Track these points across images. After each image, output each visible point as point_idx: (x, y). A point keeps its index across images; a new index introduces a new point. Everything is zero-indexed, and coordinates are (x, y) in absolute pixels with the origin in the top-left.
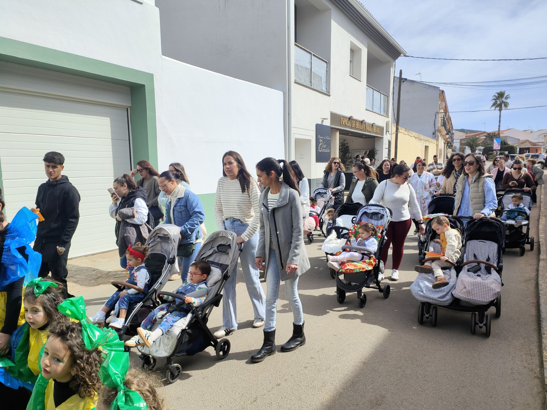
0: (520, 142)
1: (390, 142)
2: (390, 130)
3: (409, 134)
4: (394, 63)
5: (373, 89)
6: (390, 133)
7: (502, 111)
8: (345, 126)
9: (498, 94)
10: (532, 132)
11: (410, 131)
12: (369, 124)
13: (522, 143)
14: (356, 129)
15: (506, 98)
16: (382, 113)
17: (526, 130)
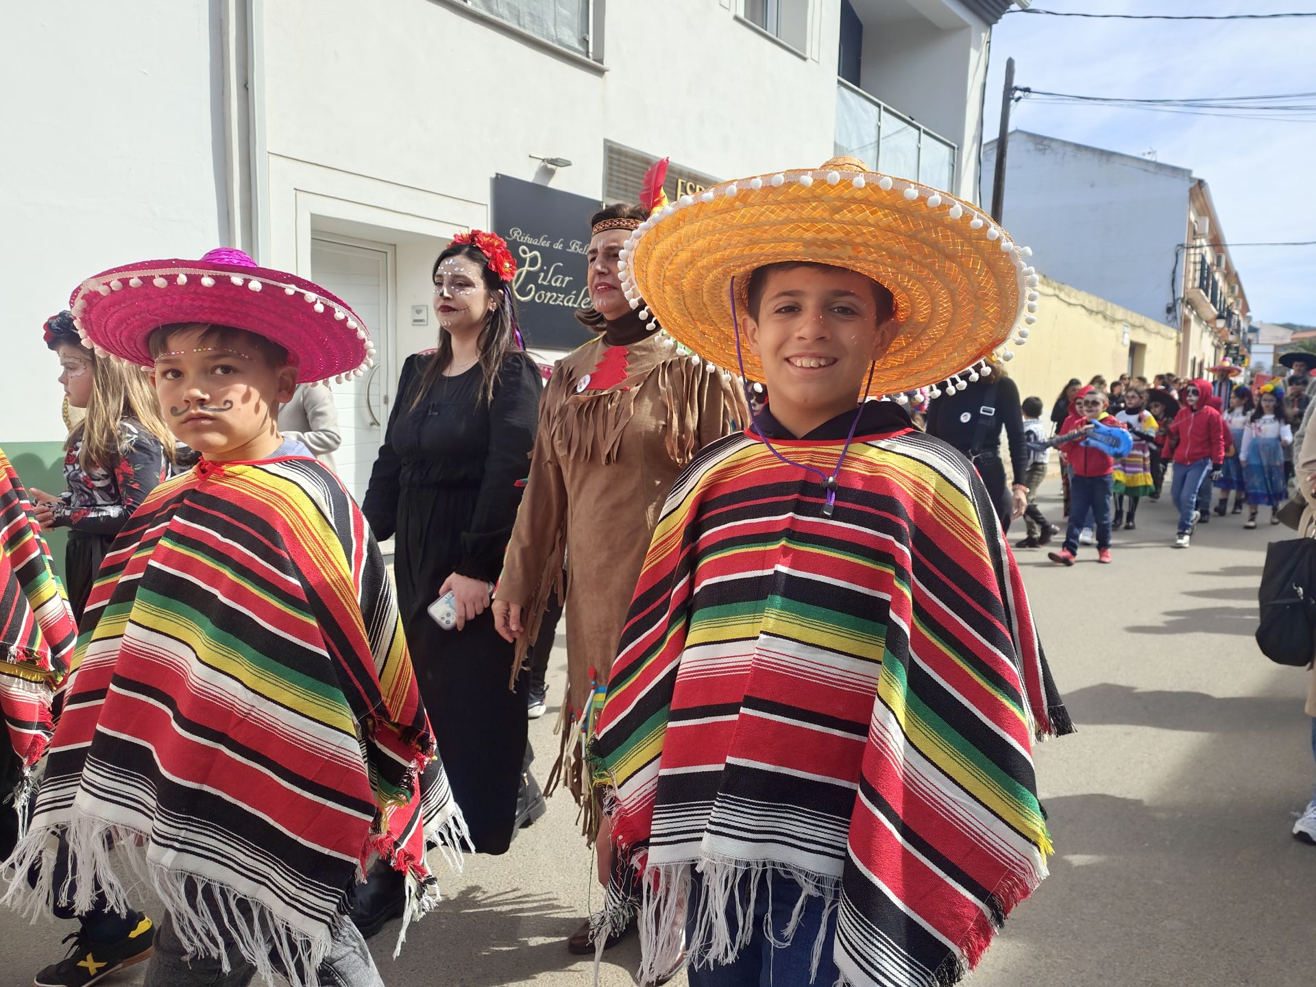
4: (984, 36)
5: (879, 106)
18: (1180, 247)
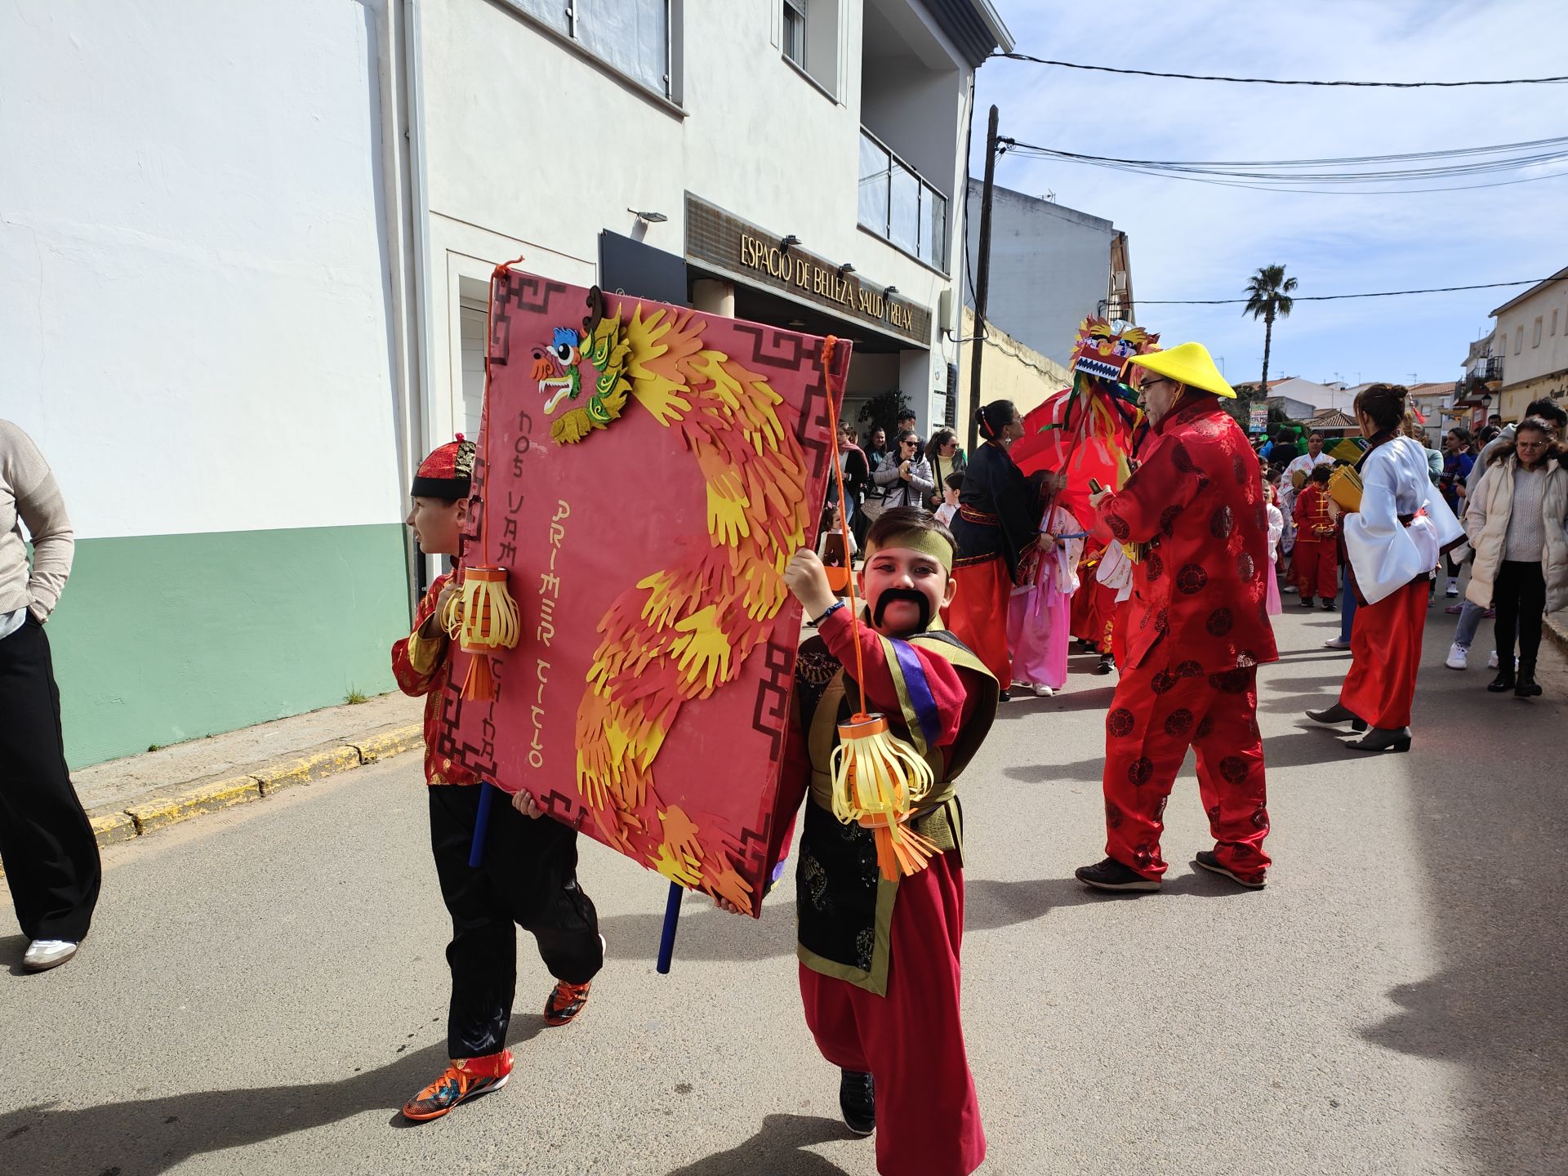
0: (1316, 414)
1: (952, 373)
2: (953, 324)
3: (1021, 355)
4: (969, 79)
5: (889, 154)
6: (953, 335)
7: (1274, 324)
8: (765, 274)
9: (1263, 272)
10: (1343, 389)
11: (1024, 347)
12: (872, 289)
13: (1322, 418)
14: (814, 296)
15: (1286, 287)
16: (926, 258)
17: (1327, 382)
18: (1102, 303)
